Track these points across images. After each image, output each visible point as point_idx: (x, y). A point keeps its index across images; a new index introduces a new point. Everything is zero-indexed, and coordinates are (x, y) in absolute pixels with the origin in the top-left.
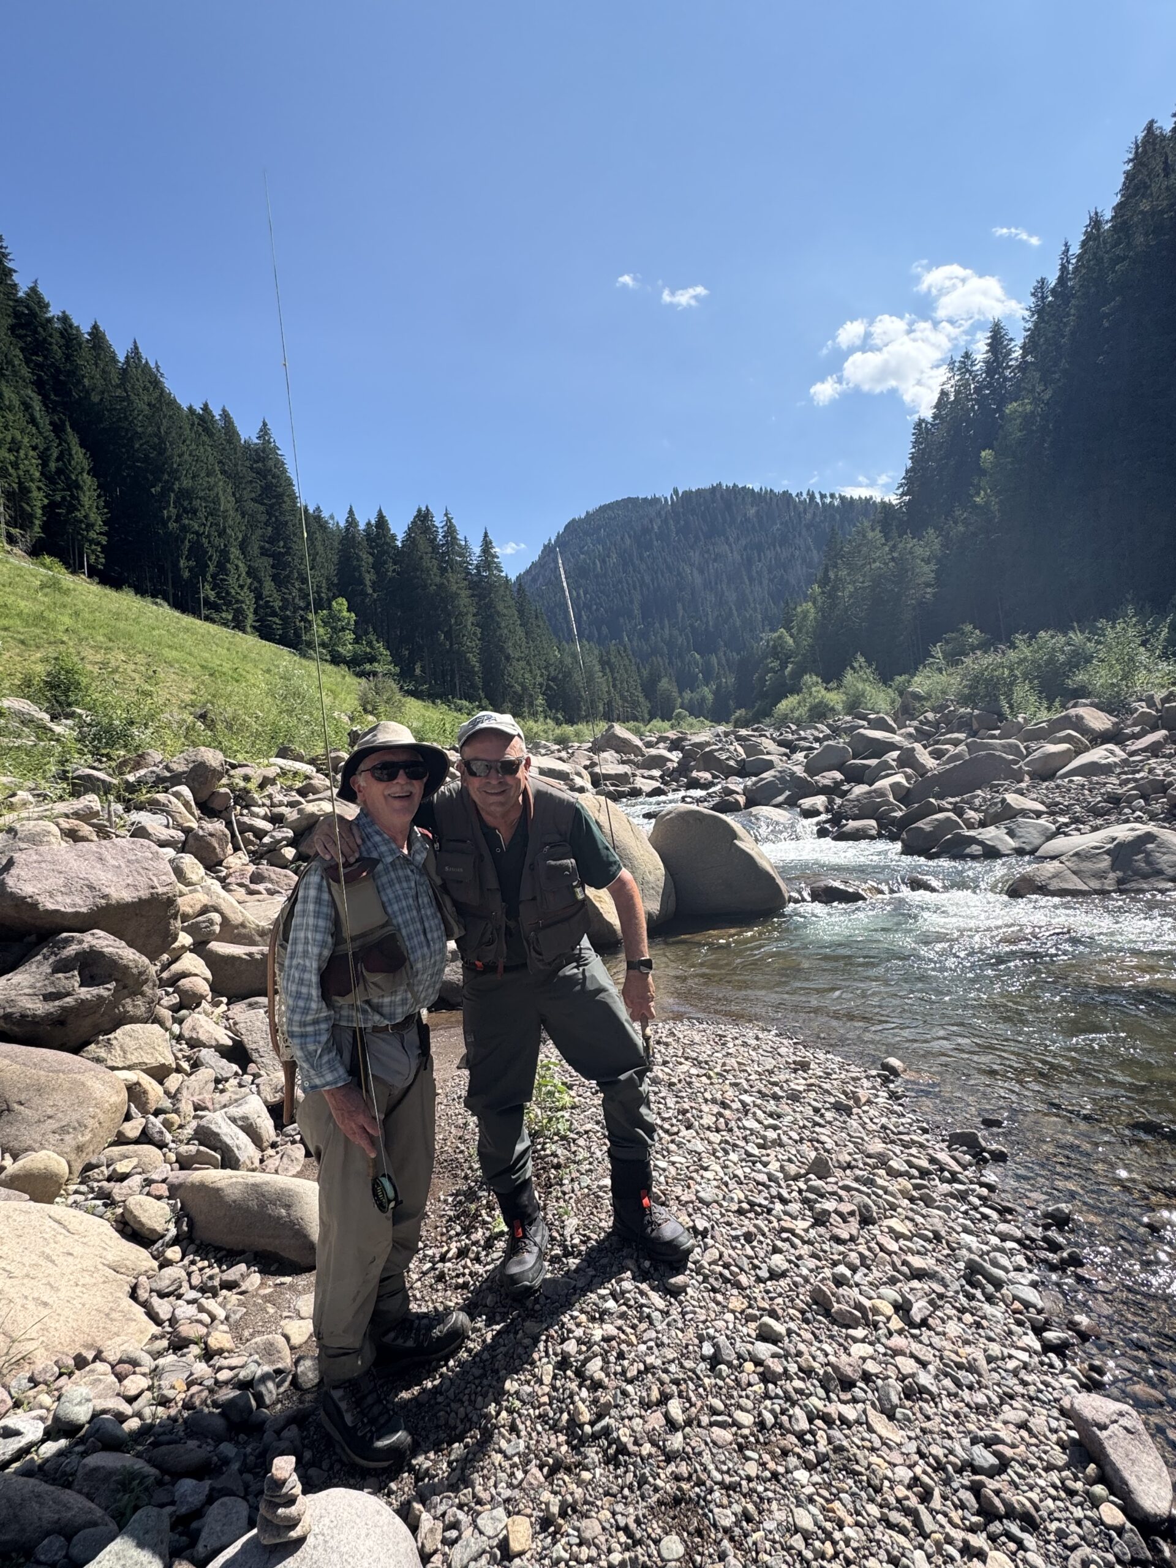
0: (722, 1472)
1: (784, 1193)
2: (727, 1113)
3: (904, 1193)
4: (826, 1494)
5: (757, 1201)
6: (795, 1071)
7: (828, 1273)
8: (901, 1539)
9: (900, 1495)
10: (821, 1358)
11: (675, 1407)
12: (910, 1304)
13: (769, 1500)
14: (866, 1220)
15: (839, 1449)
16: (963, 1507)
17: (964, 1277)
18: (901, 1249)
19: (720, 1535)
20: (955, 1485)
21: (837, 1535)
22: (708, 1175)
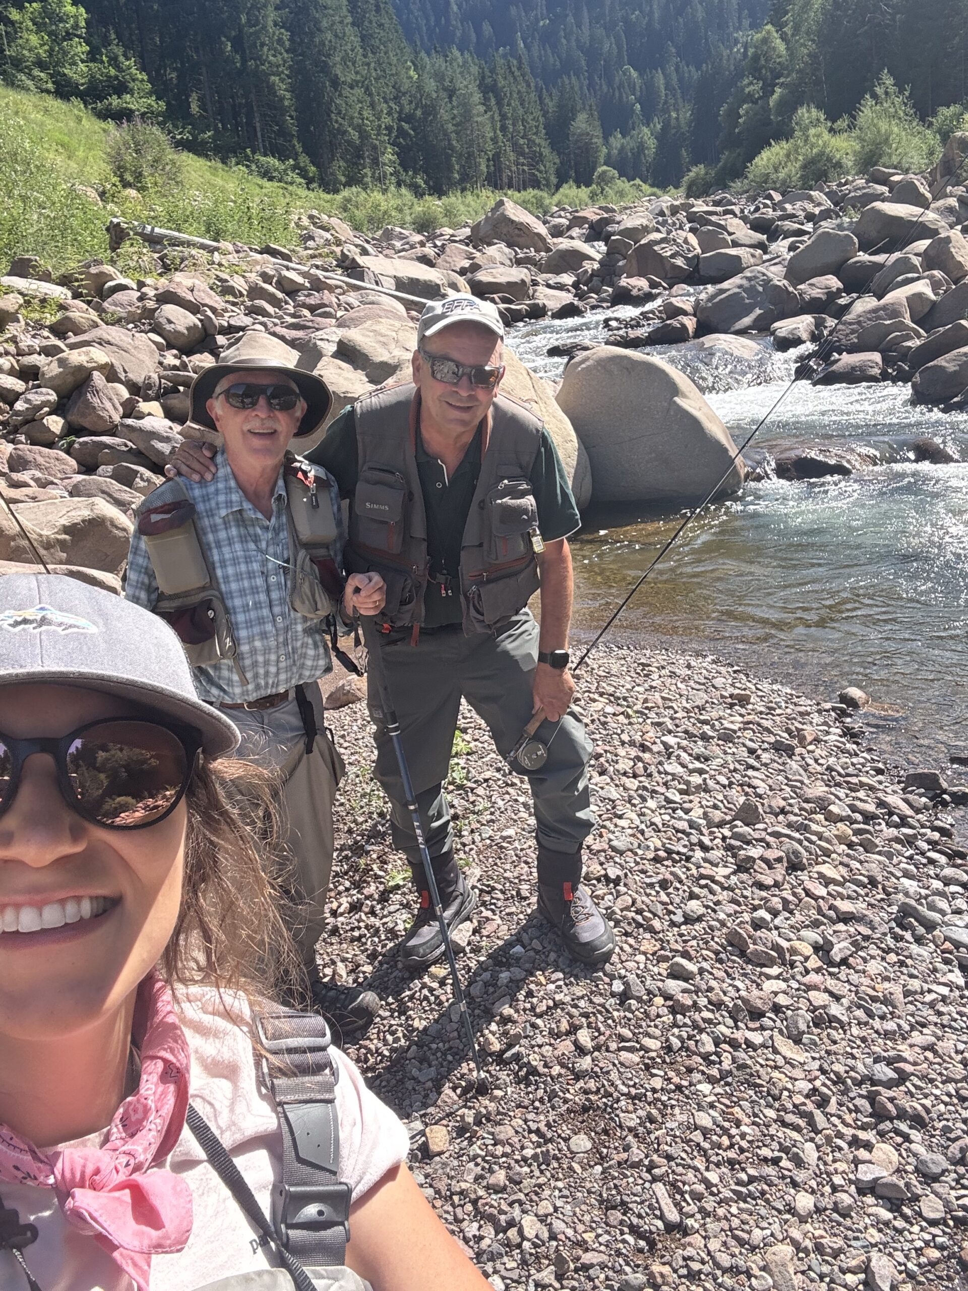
0: (629, 1086)
1: (706, 840)
2: (647, 756)
3: (841, 839)
4: (728, 1102)
5: (675, 849)
7: (746, 917)
8: (795, 1135)
9: (797, 1102)
10: (732, 993)
11: (584, 1037)
12: (832, 945)
13: (672, 1107)
14: (794, 866)
15: (742, 1067)
16: (857, 1110)
17: (894, 920)
18: (829, 894)
19: (624, 1133)
20: (852, 1095)
21: (734, 1131)
22: (622, 823)
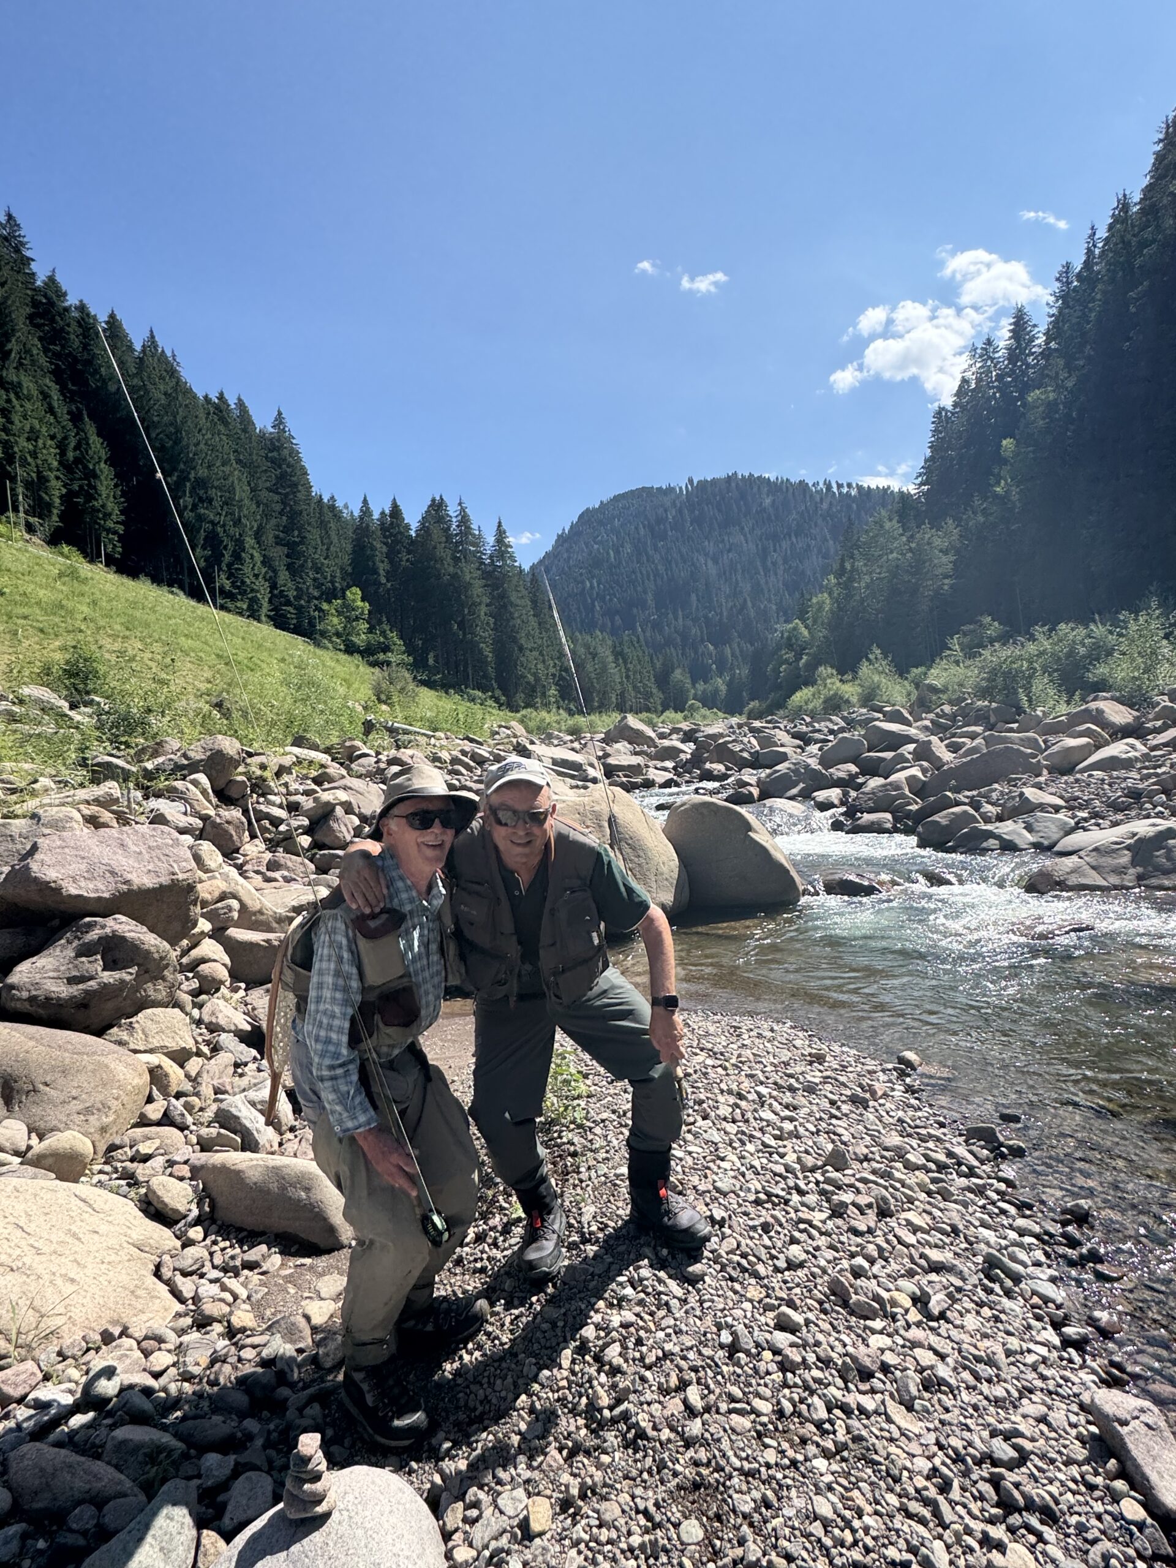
0: (741, 1459)
1: (802, 1184)
2: (743, 1104)
3: (922, 1187)
4: (845, 1482)
5: (774, 1192)
6: (811, 1063)
7: (845, 1264)
8: (920, 1529)
9: (919, 1486)
10: (840, 1349)
11: (694, 1394)
12: (929, 1296)
13: (788, 1488)
14: (884, 1213)
15: (857, 1439)
16: (982, 1498)
17: (982, 1271)
18: (918, 1242)
19: (739, 1521)
20: (974, 1477)
21: (856, 1523)
22: (725, 1165)
